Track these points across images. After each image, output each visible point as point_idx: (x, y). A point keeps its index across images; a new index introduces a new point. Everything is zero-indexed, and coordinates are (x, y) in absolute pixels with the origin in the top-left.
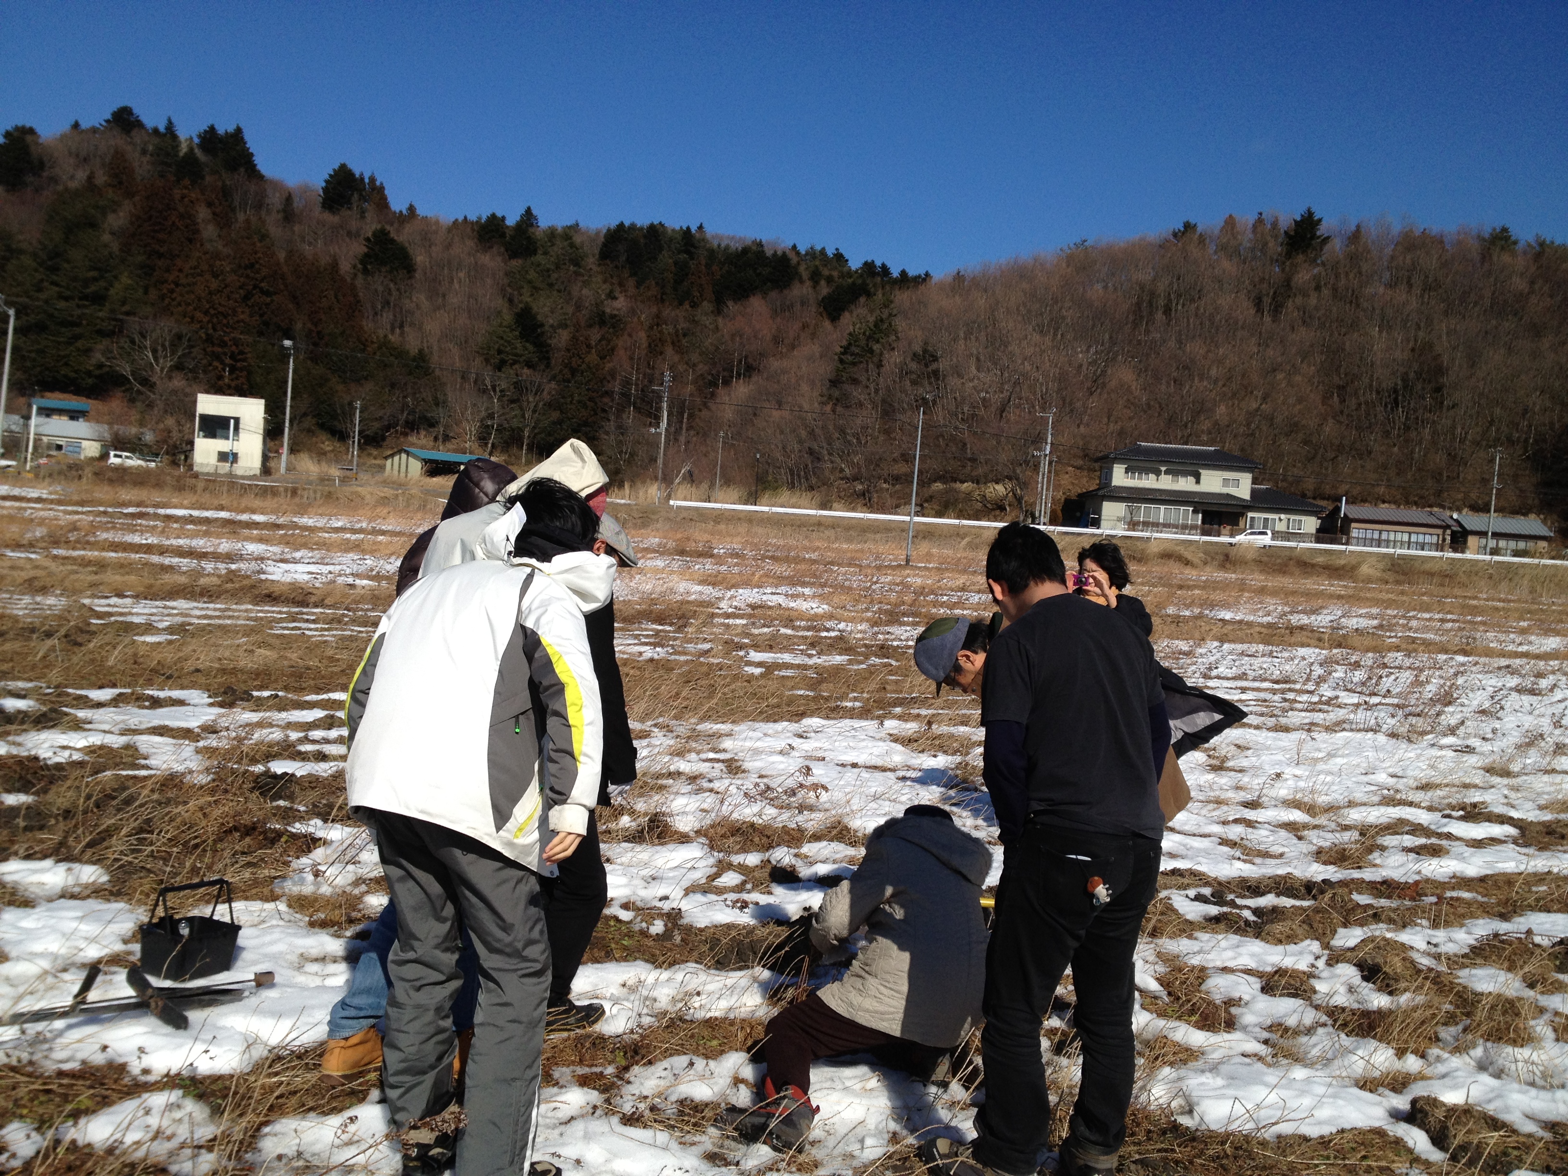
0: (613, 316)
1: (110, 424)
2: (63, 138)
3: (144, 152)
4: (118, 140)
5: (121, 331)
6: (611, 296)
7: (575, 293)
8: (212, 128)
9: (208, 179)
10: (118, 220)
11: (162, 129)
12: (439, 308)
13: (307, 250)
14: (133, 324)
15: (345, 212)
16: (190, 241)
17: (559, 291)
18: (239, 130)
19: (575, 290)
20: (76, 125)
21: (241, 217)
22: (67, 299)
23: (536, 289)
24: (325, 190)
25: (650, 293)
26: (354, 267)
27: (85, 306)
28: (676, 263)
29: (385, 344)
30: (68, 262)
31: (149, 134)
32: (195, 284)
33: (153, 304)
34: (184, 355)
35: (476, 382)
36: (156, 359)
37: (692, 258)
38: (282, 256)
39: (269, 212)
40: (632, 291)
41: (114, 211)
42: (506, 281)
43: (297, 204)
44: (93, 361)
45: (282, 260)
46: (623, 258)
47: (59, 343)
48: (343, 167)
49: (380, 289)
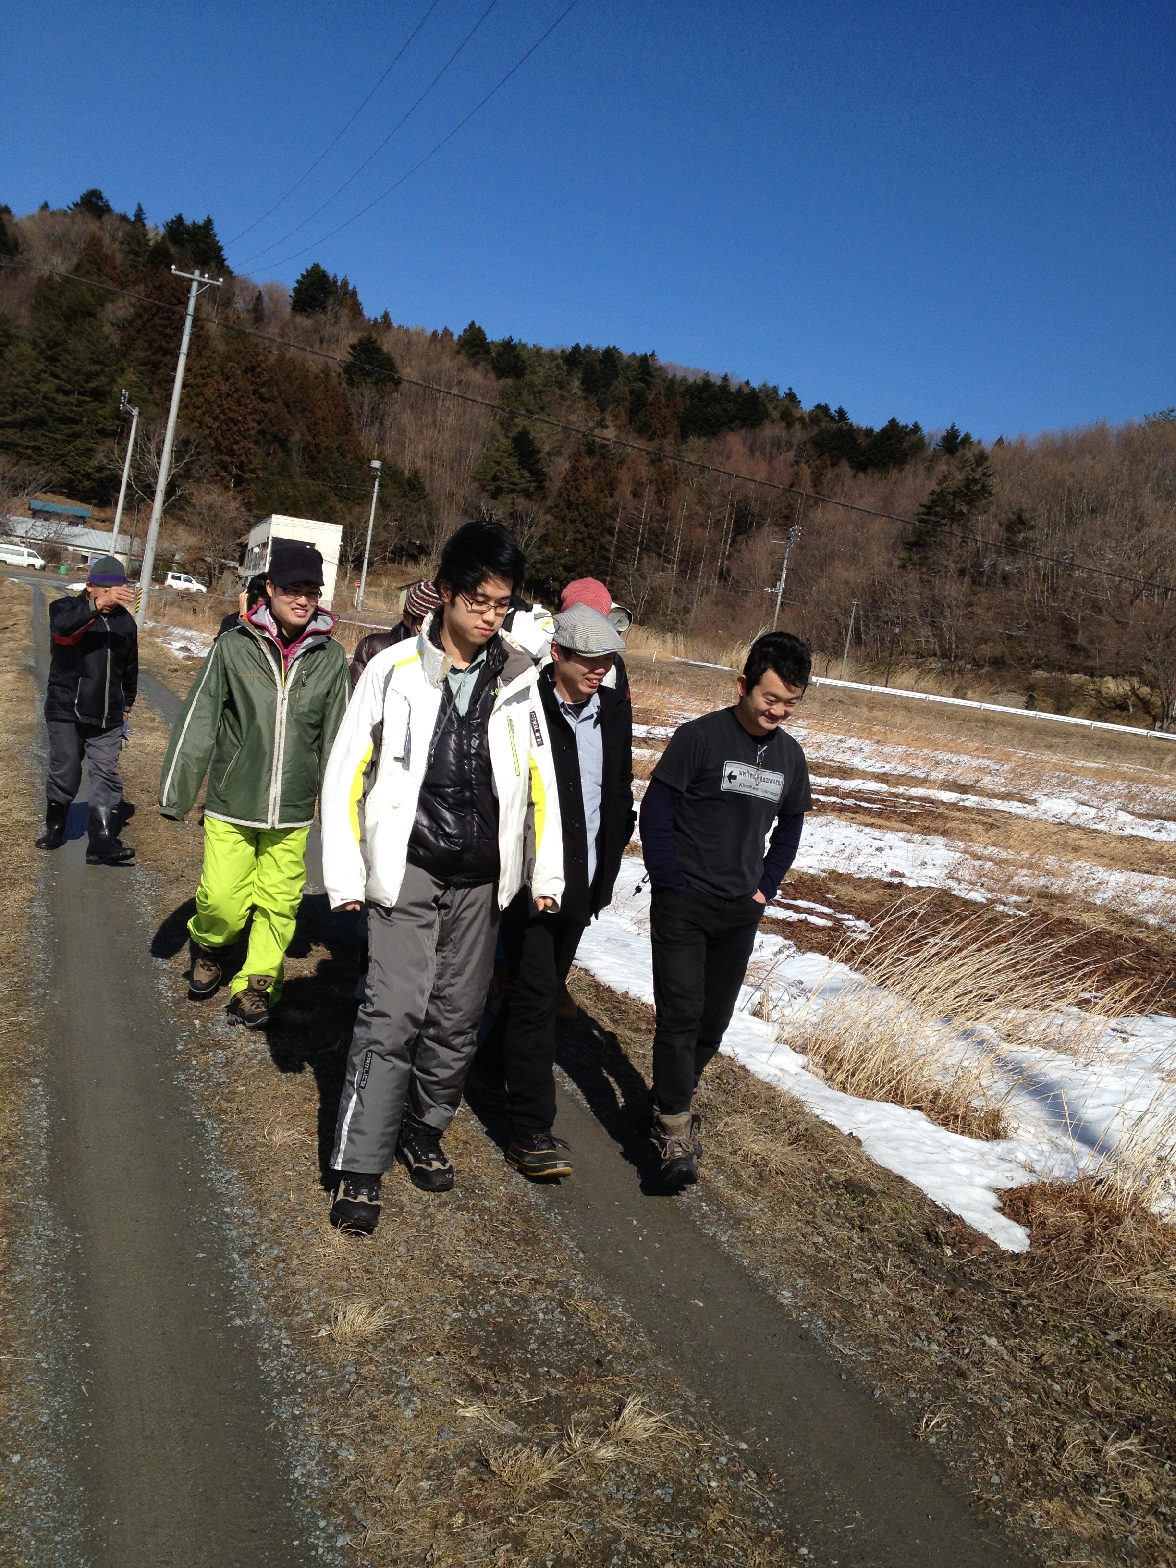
0: (603, 446)
2: (35, 217)
3: (116, 239)
4: (89, 225)
6: (602, 425)
8: (180, 218)
10: (117, 311)
11: (131, 216)
15: (319, 316)
18: (209, 222)
20: (45, 206)
22: (67, 393)
23: (530, 412)
24: (295, 290)
26: (341, 376)
27: (86, 403)
28: (632, 392)
30: (69, 352)
31: (118, 220)
32: (206, 385)
33: (158, 405)
37: (650, 388)
42: (498, 402)
43: (268, 304)
44: (94, 463)
45: (275, 366)
48: (316, 267)
49: (366, 401)
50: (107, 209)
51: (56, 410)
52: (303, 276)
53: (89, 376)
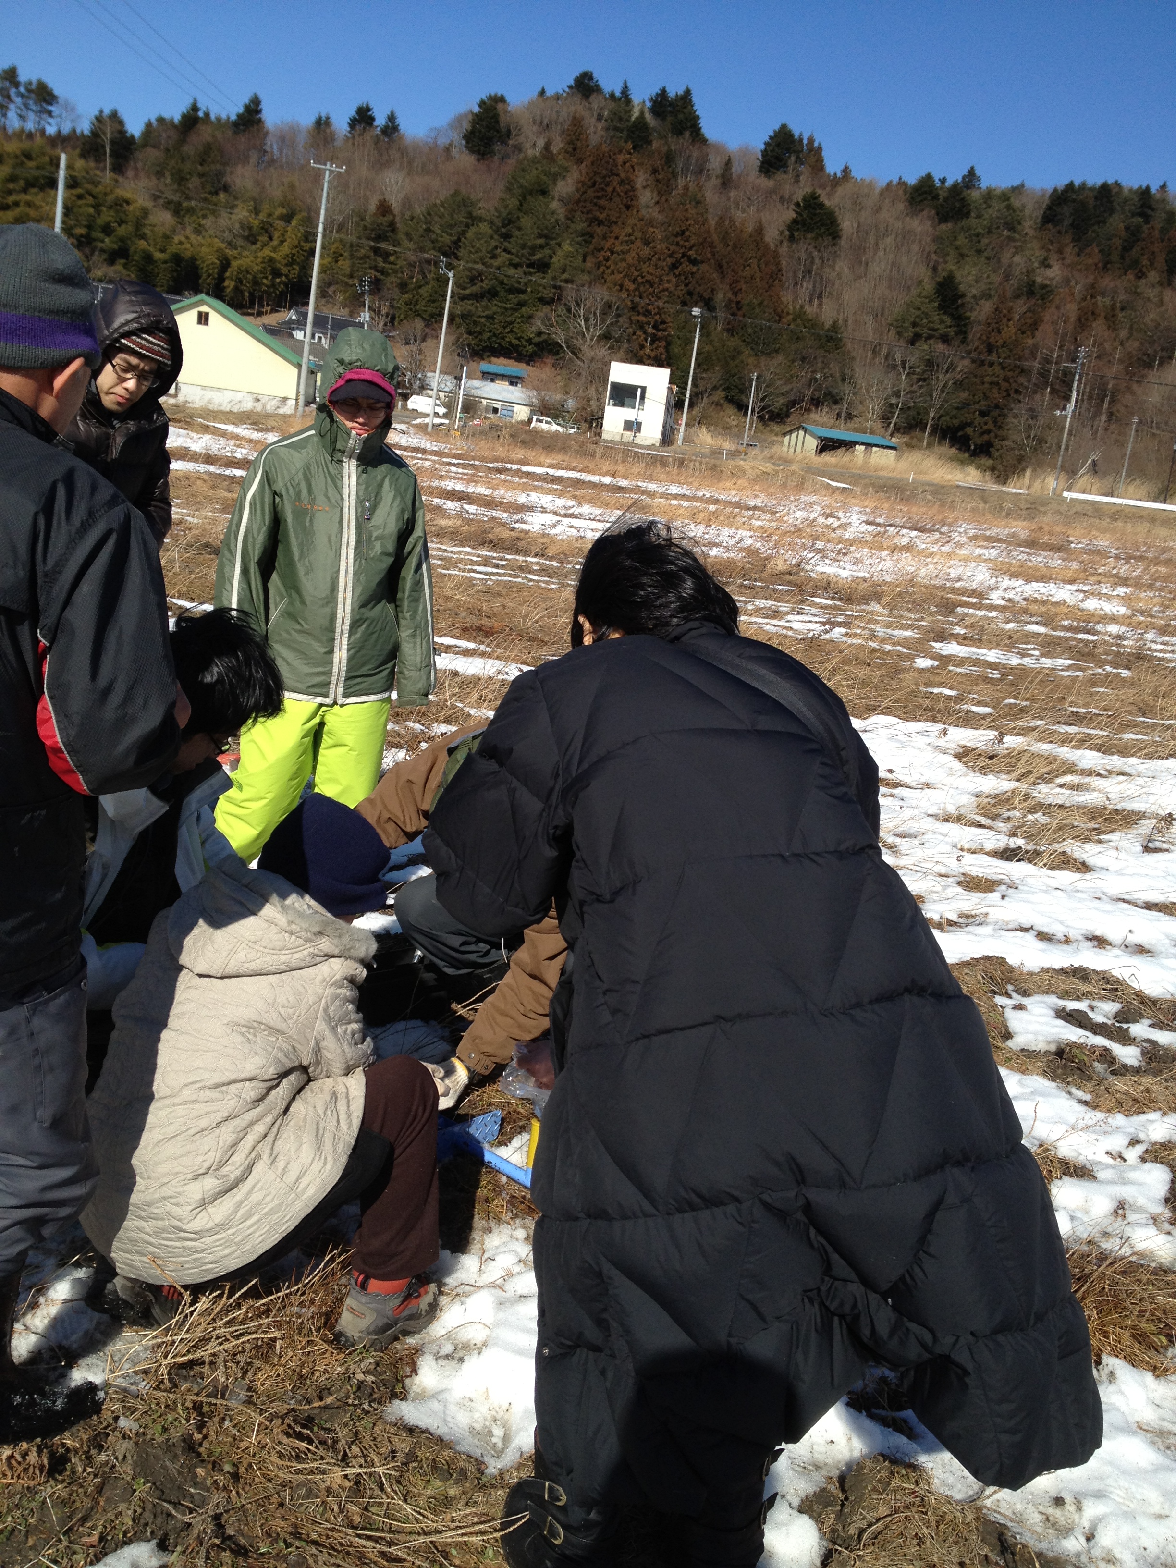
0: (1044, 287)
1: (538, 389)
2: (531, 104)
3: (600, 118)
4: (578, 106)
5: (559, 299)
6: (1045, 264)
7: (1005, 261)
8: (664, 91)
9: (655, 145)
10: (565, 187)
11: (618, 94)
12: (860, 277)
13: (739, 215)
14: (570, 292)
15: (780, 176)
16: (628, 207)
17: (988, 258)
18: (688, 92)
19: (1006, 256)
20: (542, 92)
21: (681, 182)
22: (516, 266)
23: (962, 256)
24: (765, 153)
25: (1090, 261)
26: (782, 233)
27: (531, 274)
28: (1127, 228)
29: (800, 315)
30: (519, 229)
31: (606, 99)
32: (628, 251)
33: (589, 272)
34: (612, 324)
35: (887, 357)
36: (588, 329)
37: (1147, 222)
38: (712, 222)
39: (709, 177)
40: (1070, 258)
41: (564, 178)
42: (933, 248)
43: (736, 169)
44: (534, 329)
45: (713, 227)
46: (1066, 222)
47: (506, 308)
48: (784, 127)
49: (804, 257)
50: (597, 89)
51: (505, 282)
52: (771, 138)
53: (534, 249)
